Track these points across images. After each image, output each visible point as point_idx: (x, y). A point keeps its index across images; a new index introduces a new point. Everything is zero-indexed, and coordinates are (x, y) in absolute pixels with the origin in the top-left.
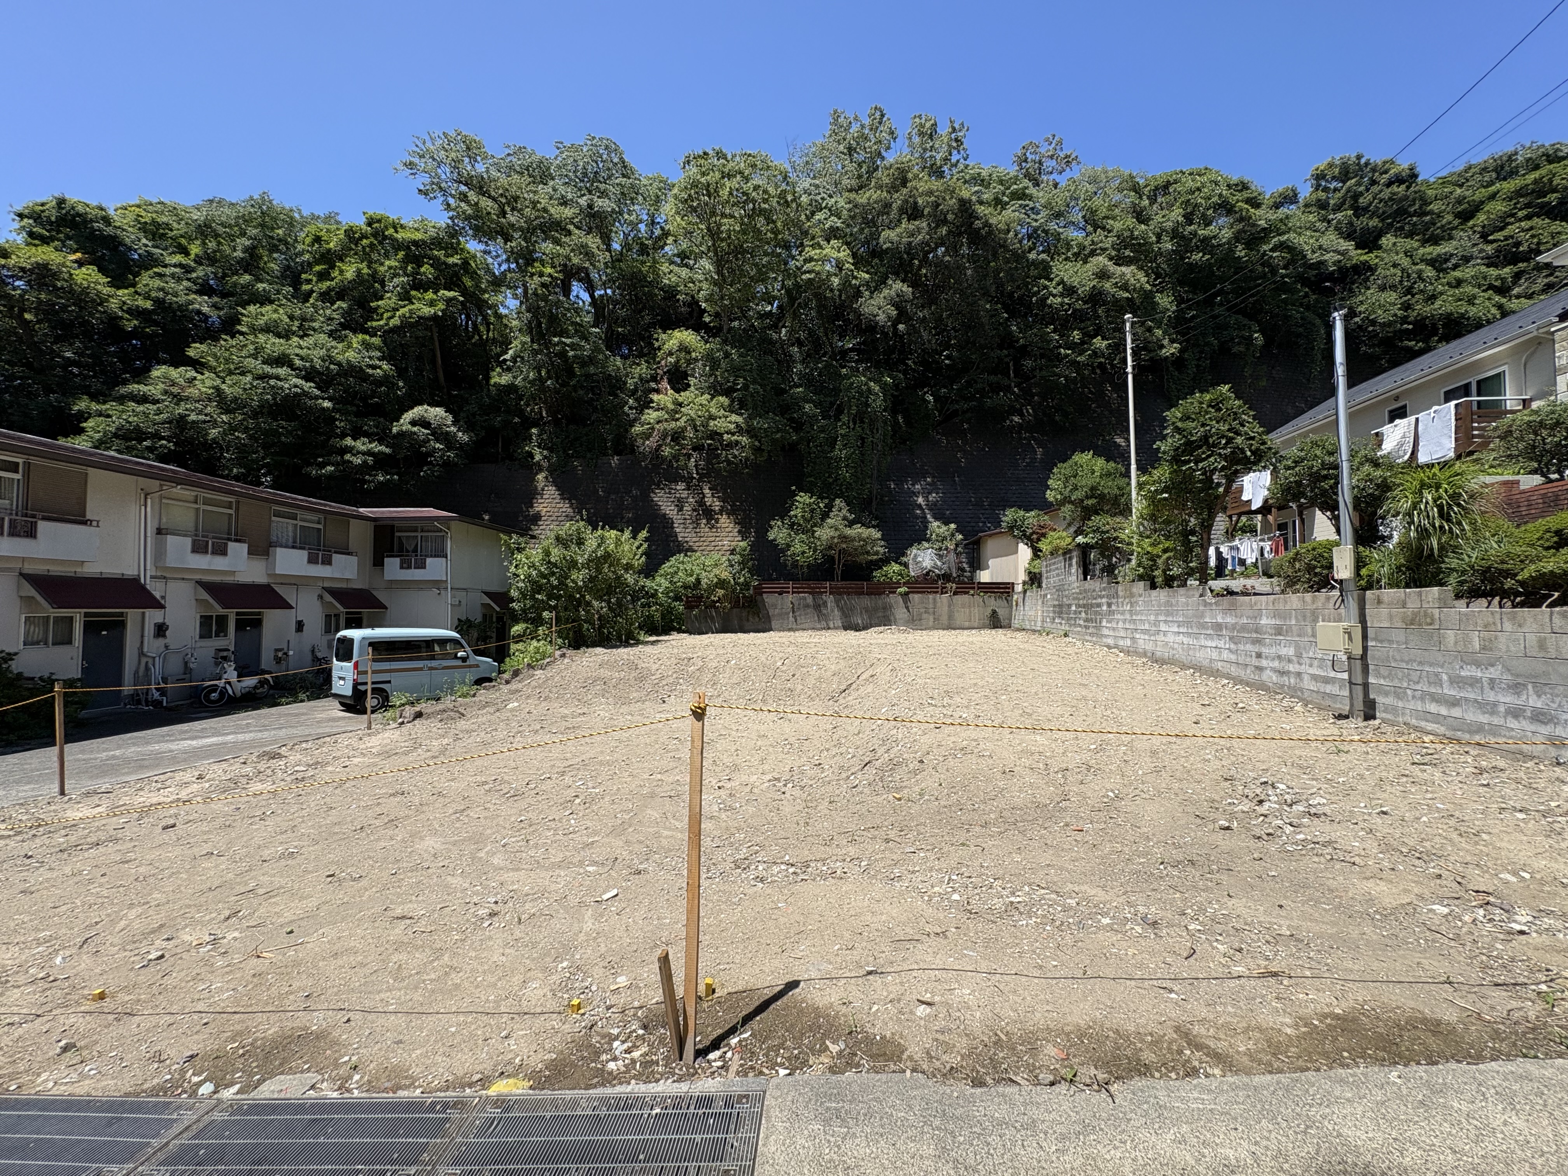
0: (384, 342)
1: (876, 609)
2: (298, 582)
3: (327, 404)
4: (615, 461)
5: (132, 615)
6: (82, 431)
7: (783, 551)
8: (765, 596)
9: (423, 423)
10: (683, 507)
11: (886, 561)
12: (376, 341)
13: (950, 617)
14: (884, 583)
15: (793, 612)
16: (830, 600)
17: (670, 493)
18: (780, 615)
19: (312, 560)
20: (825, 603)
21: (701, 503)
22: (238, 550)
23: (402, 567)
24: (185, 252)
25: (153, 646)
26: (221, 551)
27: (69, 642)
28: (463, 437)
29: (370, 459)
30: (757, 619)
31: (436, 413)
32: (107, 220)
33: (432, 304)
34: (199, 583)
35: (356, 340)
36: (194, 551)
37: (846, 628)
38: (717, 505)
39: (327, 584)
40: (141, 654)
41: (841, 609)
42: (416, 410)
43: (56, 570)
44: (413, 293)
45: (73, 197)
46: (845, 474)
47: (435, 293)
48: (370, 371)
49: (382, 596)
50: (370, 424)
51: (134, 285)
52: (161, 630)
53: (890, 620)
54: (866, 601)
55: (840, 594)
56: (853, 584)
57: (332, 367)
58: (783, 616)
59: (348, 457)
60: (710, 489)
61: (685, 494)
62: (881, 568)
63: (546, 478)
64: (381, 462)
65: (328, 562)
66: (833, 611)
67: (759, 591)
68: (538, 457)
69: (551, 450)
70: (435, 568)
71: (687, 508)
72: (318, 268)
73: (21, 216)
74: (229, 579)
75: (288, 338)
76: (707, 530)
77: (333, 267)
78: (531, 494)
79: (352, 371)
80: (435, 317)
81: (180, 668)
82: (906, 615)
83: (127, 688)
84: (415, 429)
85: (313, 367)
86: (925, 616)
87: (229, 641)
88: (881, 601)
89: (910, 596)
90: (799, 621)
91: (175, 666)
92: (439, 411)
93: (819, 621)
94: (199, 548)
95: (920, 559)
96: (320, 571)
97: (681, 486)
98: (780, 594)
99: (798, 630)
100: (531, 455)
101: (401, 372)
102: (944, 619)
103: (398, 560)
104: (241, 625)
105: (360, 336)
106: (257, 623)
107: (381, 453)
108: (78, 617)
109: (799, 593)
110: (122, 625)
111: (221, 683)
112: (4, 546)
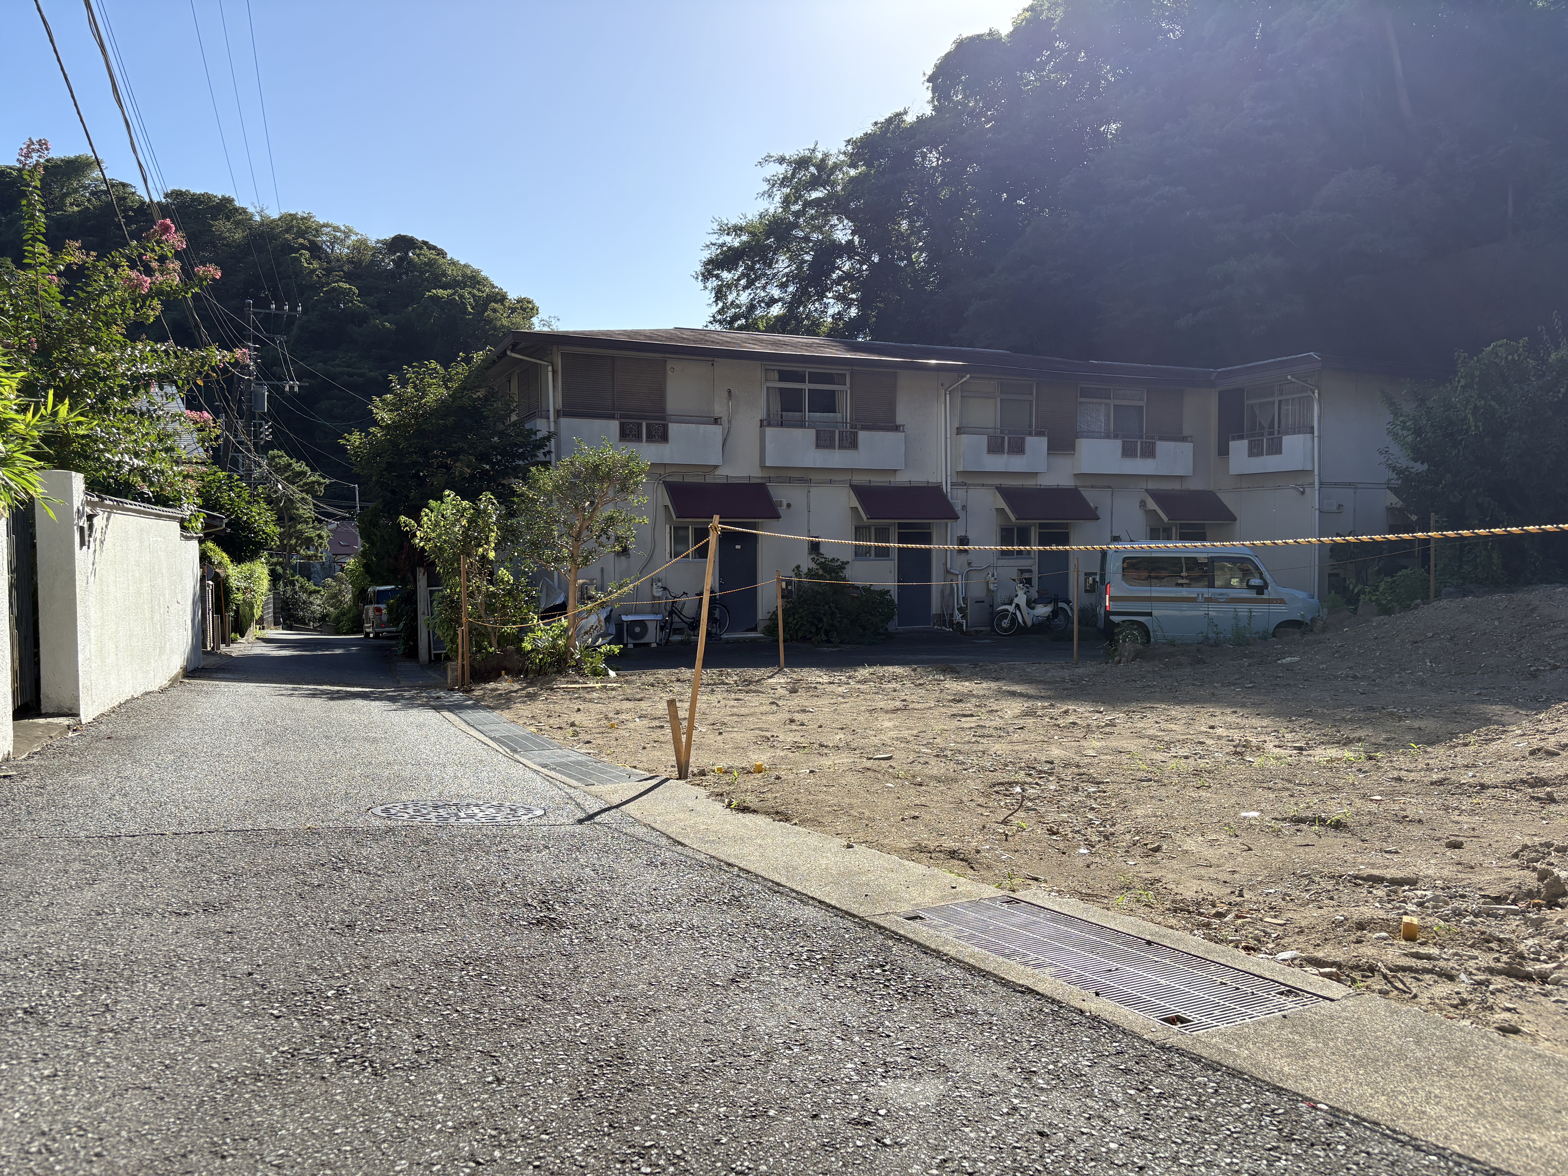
2: (1111, 483)
5: (936, 525)
19: (1128, 452)
22: (1037, 444)
23: (1252, 454)
25: (956, 562)
26: (1018, 448)
34: (999, 488)
36: (990, 450)
39: (1152, 485)
40: (946, 570)
43: (878, 480)
52: (962, 544)
65: (1149, 452)
70: (1297, 450)
81: (982, 589)
87: (1031, 560)
91: (977, 586)
94: (995, 447)
96: (1139, 466)
103: (1244, 443)
106: (1064, 539)
108: (893, 528)
110: (928, 537)
111: (1011, 608)
112: (836, 458)
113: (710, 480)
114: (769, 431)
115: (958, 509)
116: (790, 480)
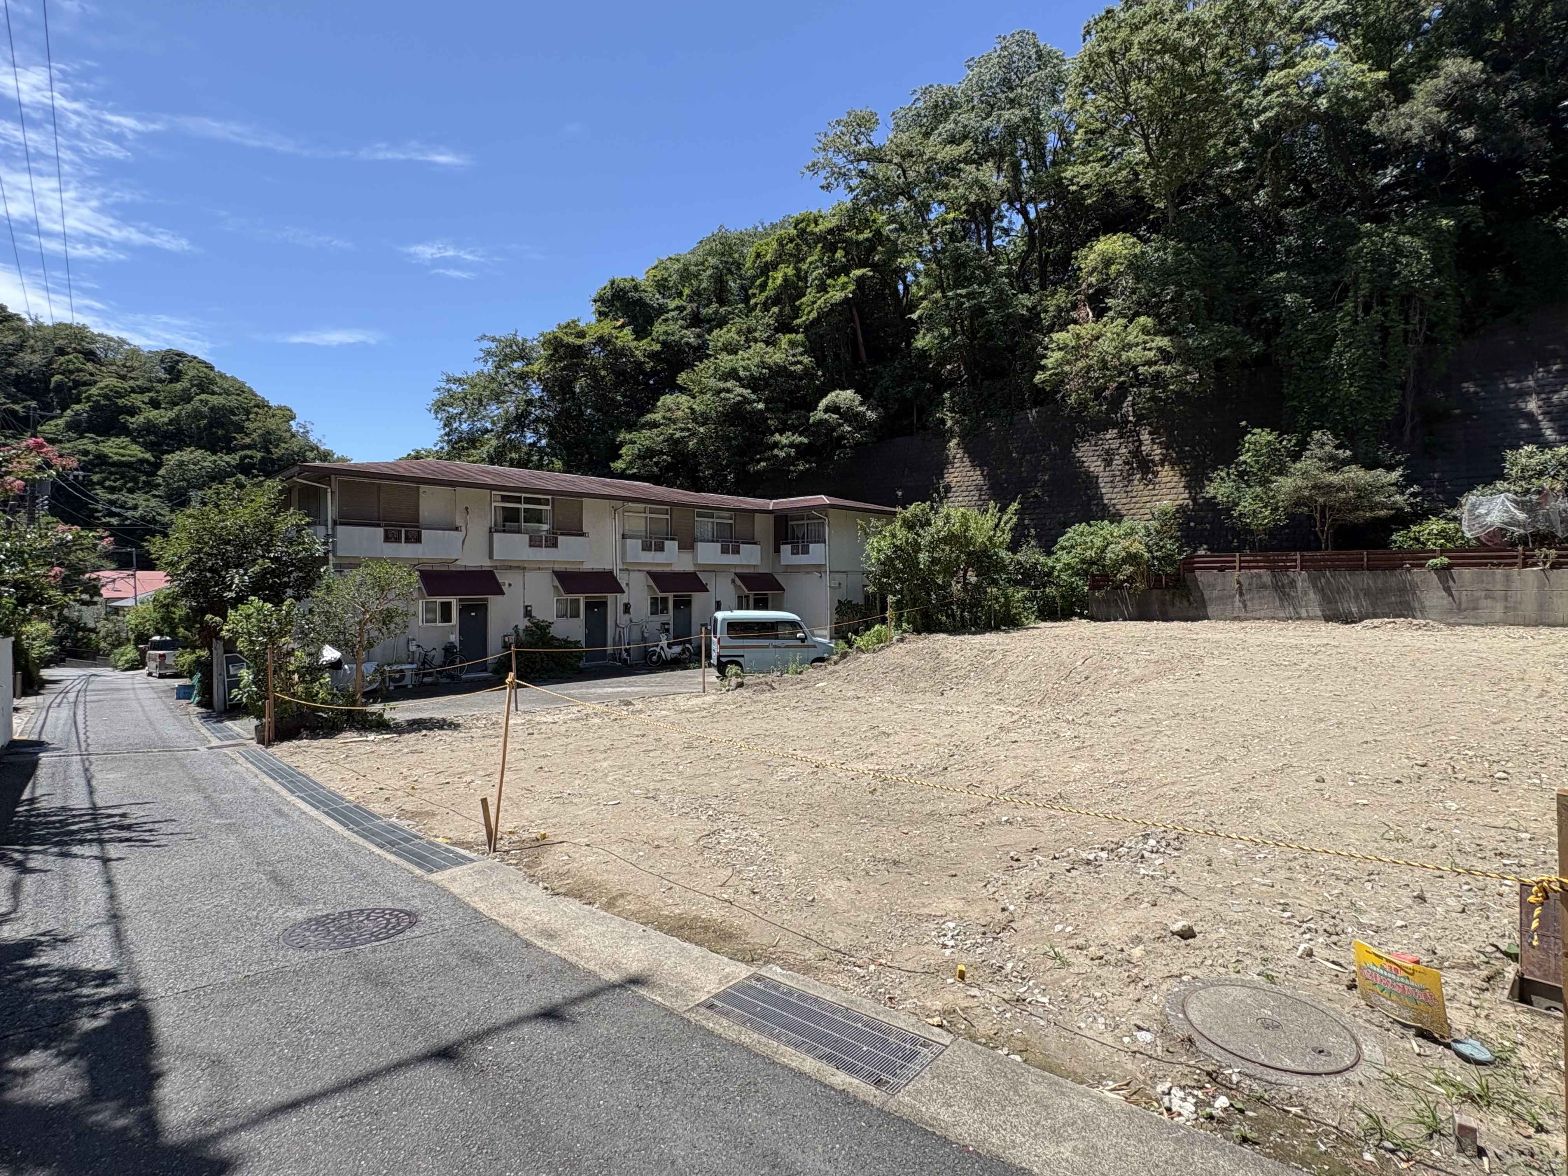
0: (807, 337)
1: (1385, 591)
2: (715, 570)
3: (761, 406)
4: (1032, 414)
5: (610, 597)
6: (620, 456)
7: (1229, 510)
8: (1197, 572)
9: (833, 409)
10: (1112, 460)
11: (1420, 516)
12: (800, 337)
13: (1542, 605)
14: (1409, 551)
15: (1241, 594)
16: (1301, 578)
17: (1096, 445)
18: (1221, 598)
19: (725, 551)
20: (1293, 584)
21: (1136, 453)
22: (671, 546)
23: (793, 553)
24: (680, 295)
25: (623, 619)
26: (660, 548)
27: (578, 616)
28: (871, 415)
29: (793, 451)
30: (1186, 603)
31: (846, 397)
32: (636, 288)
33: (844, 287)
34: (649, 573)
35: (784, 340)
36: (643, 550)
37: (1327, 619)
38: (1157, 452)
39: (738, 570)
40: (617, 625)
41: (1321, 591)
42: (829, 396)
43: (571, 568)
44: (829, 281)
45: (618, 277)
46: (1350, 389)
47: (847, 275)
48: (792, 368)
49: (780, 579)
50: (793, 418)
51: (650, 334)
52: (627, 608)
53: (1412, 609)
54: (1366, 579)
55: (1320, 569)
56: (1344, 554)
57: (764, 371)
58: (1225, 599)
59: (776, 452)
60: (1150, 433)
61: (1115, 444)
62: (1407, 528)
63: (958, 444)
64: (802, 451)
65: (737, 551)
66: (1306, 594)
67: (1189, 565)
68: (949, 423)
69: (964, 412)
70: (817, 553)
71: (1118, 461)
72: (758, 282)
73: (595, 301)
74: (667, 569)
75: (736, 353)
76: (1141, 487)
77: (768, 278)
78: (942, 464)
79: (780, 371)
80: (846, 300)
81: (639, 637)
82: (1446, 601)
83: (609, 648)
84: (826, 416)
85: (752, 374)
86: (1484, 603)
87: (669, 617)
88: (1393, 579)
89: (1455, 571)
90: (1249, 609)
91: (636, 635)
92: (849, 393)
93: (1282, 606)
94: (646, 548)
95: (1482, 510)
96: (731, 559)
97: (1112, 433)
98: (1221, 569)
99: (1247, 619)
100: (943, 422)
101: (820, 362)
102: (1529, 608)
103: (789, 546)
104: (677, 605)
105: (788, 336)
106: (688, 603)
107: (801, 443)
108: (582, 598)
109: (1250, 568)
110: (605, 604)
111: (658, 649)
112: (543, 554)
113: (452, 569)
114: (496, 536)
115: (623, 586)
116: (511, 568)
